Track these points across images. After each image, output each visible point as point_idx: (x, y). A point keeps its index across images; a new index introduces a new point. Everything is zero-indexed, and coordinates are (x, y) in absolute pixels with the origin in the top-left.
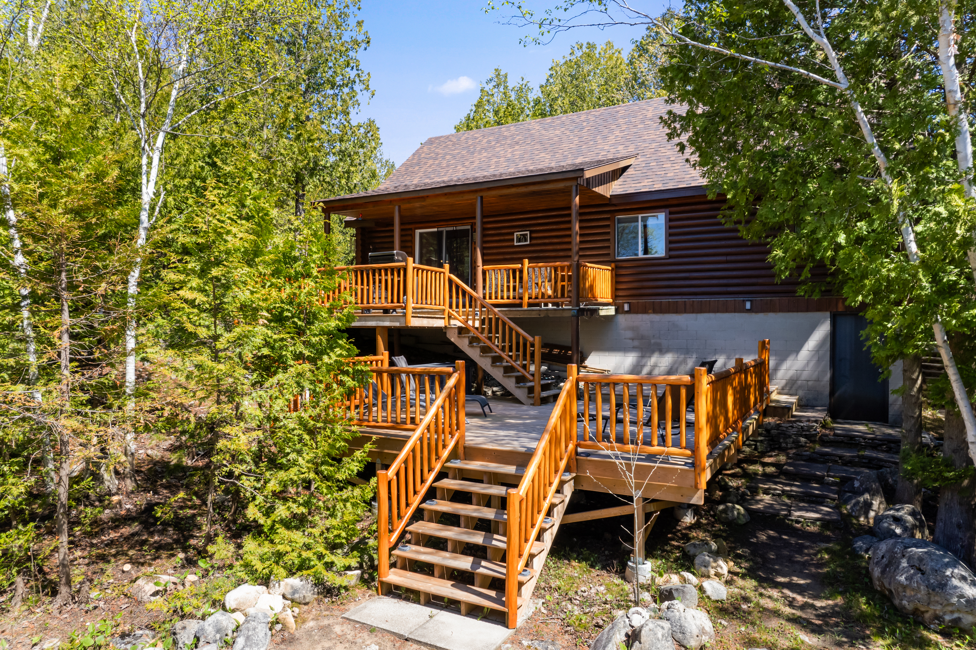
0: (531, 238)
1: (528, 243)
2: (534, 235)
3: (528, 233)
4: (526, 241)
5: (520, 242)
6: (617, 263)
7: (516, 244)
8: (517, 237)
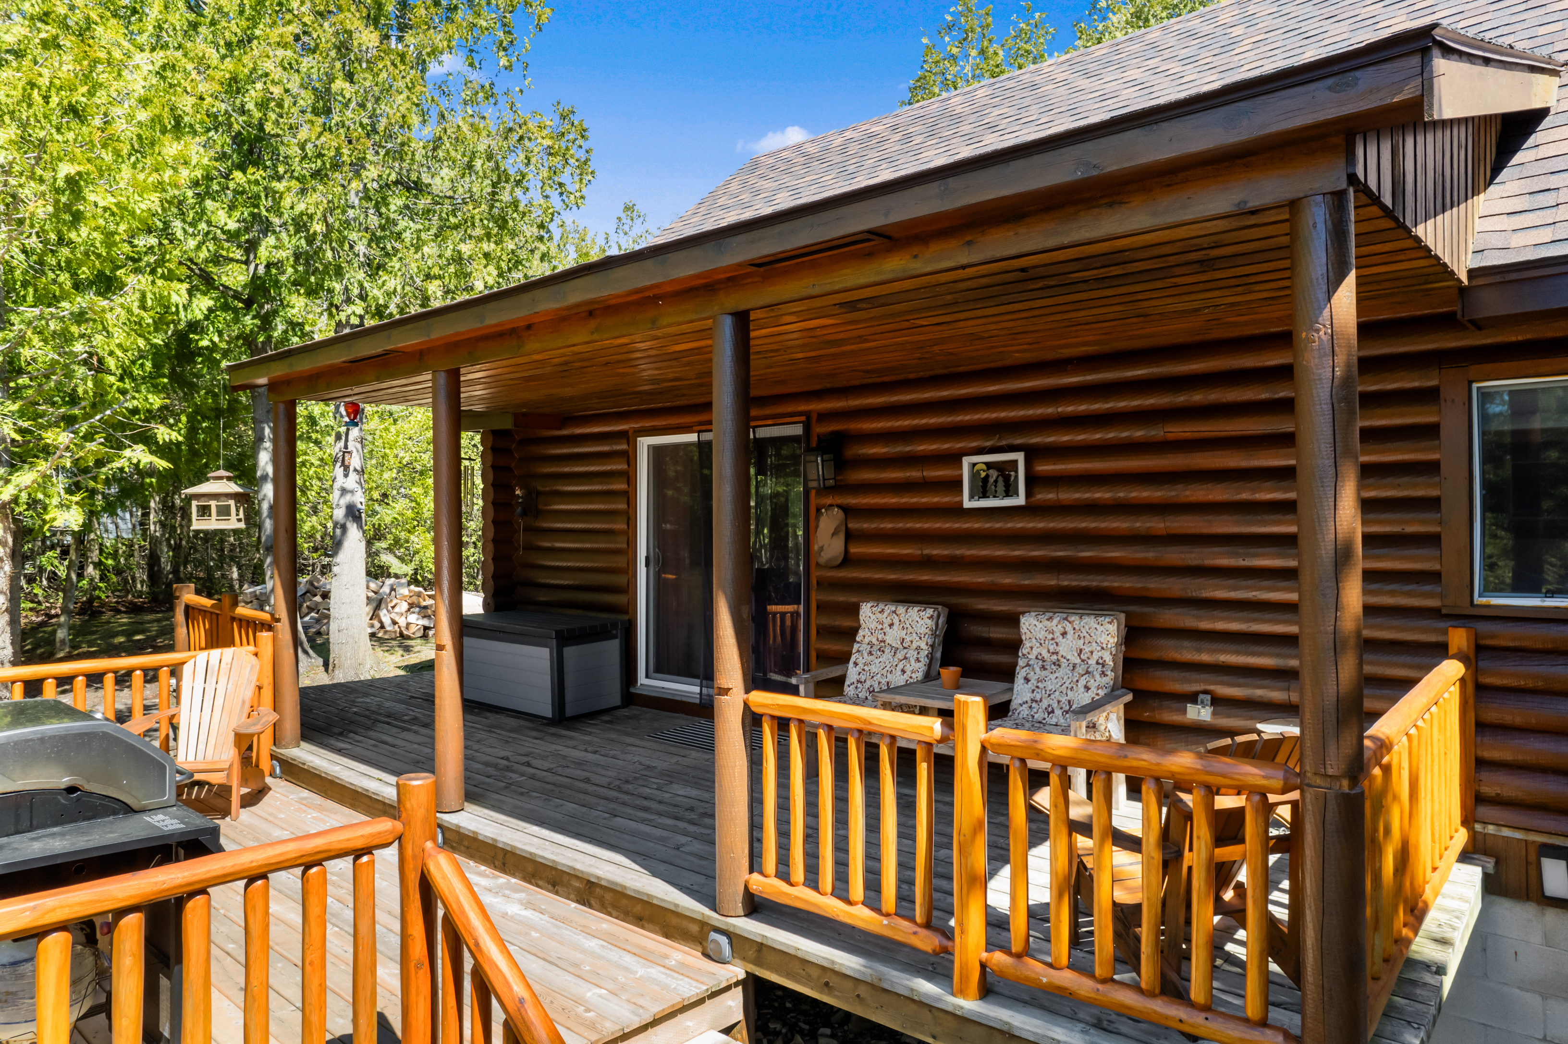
0: (1032, 481)
1: (1020, 500)
2: (1044, 468)
3: (1019, 457)
4: (1010, 490)
5: (984, 495)
6: (1484, 627)
7: (967, 504)
8: (974, 476)
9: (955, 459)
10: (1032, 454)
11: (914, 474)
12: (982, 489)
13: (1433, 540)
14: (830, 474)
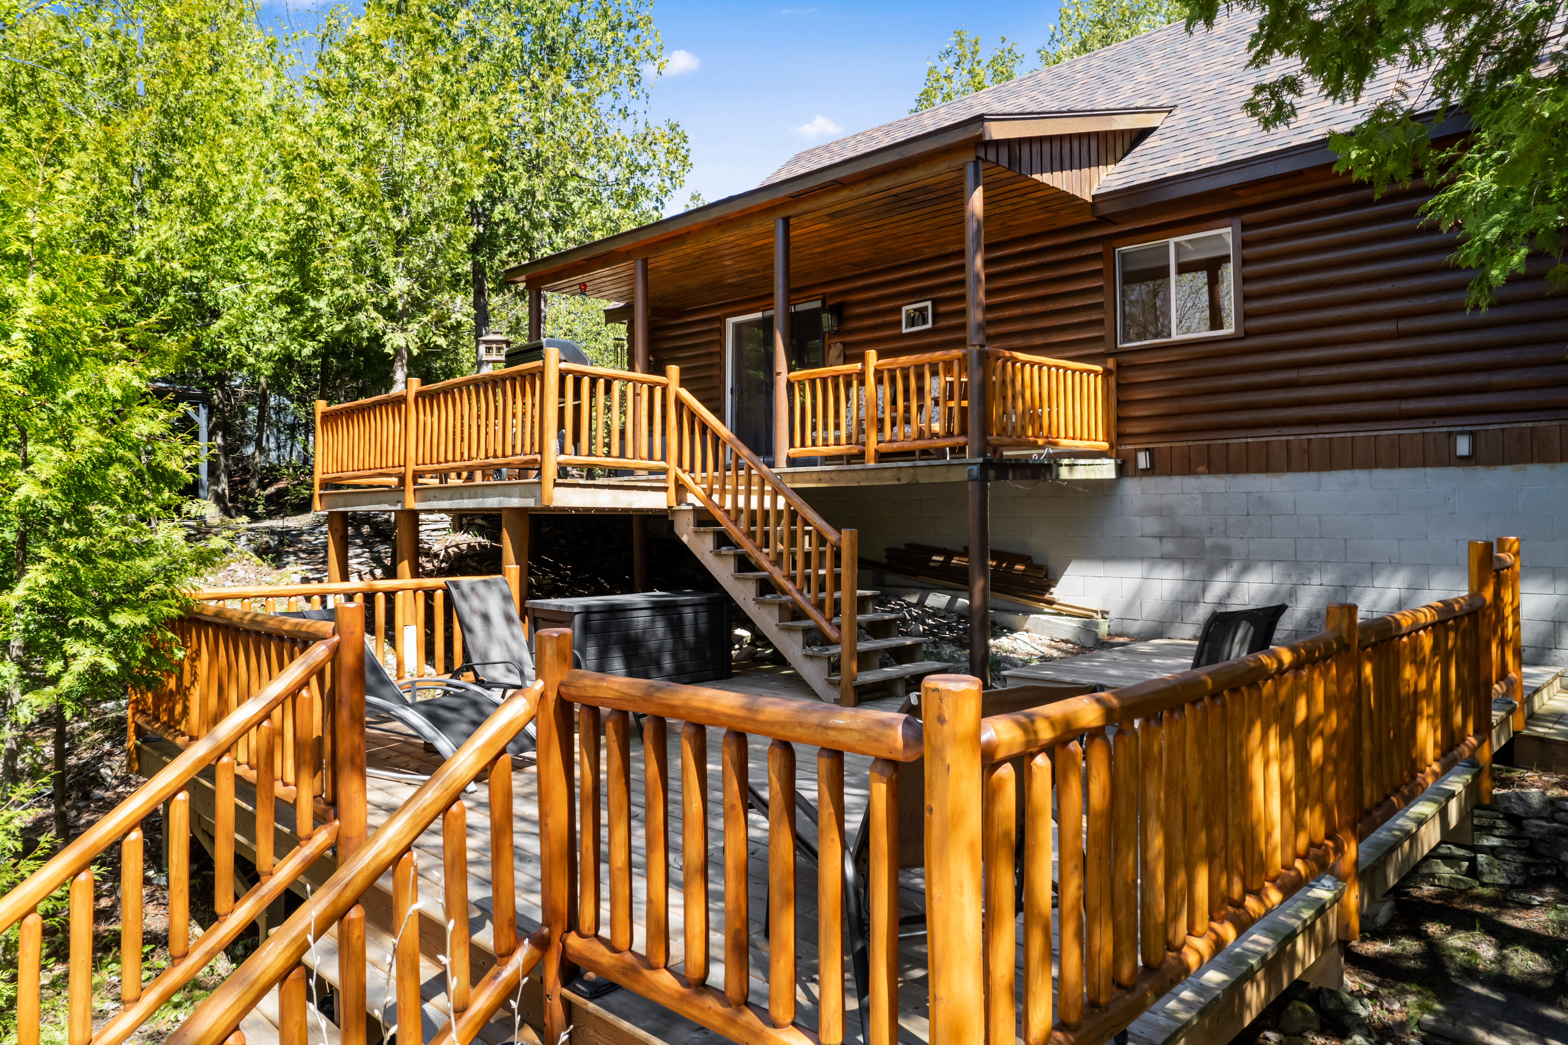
0: (935, 316)
1: (929, 325)
2: (943, 309)
3: (929, 304)
4: (925, 322)
5: (913, 325)
6: (1121, 358)
7: (905, 331)
8: (908, 316)
9: (898, 310)
10: (935, 303)
11: (879, 320)
12: (912, 322)
13: (1100, 322)
14: (835, 323)
